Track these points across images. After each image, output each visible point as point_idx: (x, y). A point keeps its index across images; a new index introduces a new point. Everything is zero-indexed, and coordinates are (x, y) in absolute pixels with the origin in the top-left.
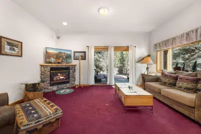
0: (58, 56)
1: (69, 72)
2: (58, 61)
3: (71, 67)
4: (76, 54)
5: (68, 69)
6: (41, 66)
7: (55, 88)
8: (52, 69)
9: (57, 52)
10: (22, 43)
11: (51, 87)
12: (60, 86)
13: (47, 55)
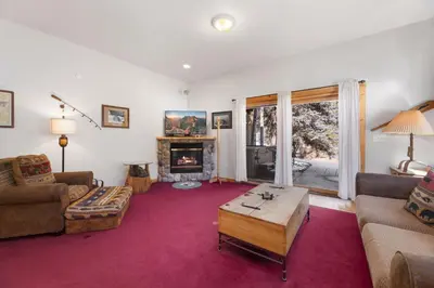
0: (183, 123)
1: (202, 152)
2: (184, 132)
3: (205, 143)
4: (215, 117)
5: (200, 145)
6: (159, 140)
7: (177, 177)
8: (173, 145)
9: (182, 117)
10: (128, 109)
11: (172, 175)
12: (185, 175)
13: (167, 123)
